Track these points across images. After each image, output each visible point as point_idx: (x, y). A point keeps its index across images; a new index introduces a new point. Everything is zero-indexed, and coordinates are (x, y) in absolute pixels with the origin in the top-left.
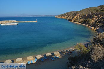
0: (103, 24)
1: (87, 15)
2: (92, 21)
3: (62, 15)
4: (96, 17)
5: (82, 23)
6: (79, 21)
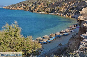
0: (77, 11)
1: (53, 3)
2: (62, 9)
3: (16, 6)
4: (66, 4)
5: (50, 13)
6: (46, 11)
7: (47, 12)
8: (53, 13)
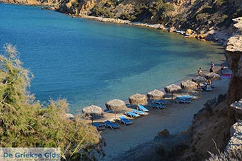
0: (225, 16)
2: (176, 10)
6: (118, 14)
7: (121, 18)
8: (141, 22)
